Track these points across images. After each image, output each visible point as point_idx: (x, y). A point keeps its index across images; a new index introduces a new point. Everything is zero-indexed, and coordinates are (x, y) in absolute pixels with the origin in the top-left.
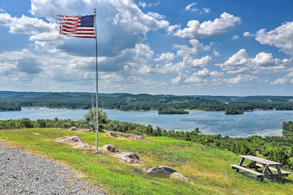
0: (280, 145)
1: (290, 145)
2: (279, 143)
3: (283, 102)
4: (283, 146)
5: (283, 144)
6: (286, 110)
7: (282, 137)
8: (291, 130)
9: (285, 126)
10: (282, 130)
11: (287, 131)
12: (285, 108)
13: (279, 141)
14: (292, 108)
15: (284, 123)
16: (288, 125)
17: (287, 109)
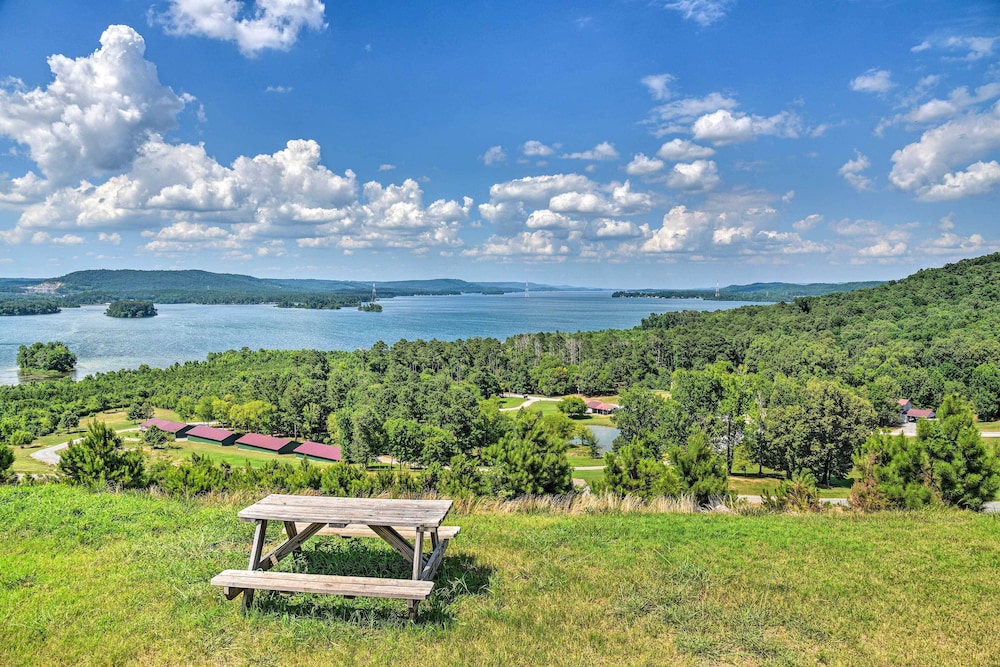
0: (18, 409)
1: (45, 403)
2: (14, 404)
3: (11, 293)
4: (26, 410)
5: (25, 405)
6: (20, 314)
7: (20, 387)
8: (42, 365)
9: (26, 355)
10: (18, 368)
11: (30, 368)
12: (19, 310)
13: (15, 398)
14: (36, 310)
15: (23, 347)
16: (33, 353)
17: (24, 312)
